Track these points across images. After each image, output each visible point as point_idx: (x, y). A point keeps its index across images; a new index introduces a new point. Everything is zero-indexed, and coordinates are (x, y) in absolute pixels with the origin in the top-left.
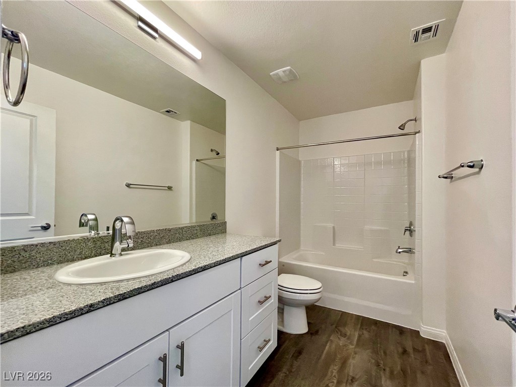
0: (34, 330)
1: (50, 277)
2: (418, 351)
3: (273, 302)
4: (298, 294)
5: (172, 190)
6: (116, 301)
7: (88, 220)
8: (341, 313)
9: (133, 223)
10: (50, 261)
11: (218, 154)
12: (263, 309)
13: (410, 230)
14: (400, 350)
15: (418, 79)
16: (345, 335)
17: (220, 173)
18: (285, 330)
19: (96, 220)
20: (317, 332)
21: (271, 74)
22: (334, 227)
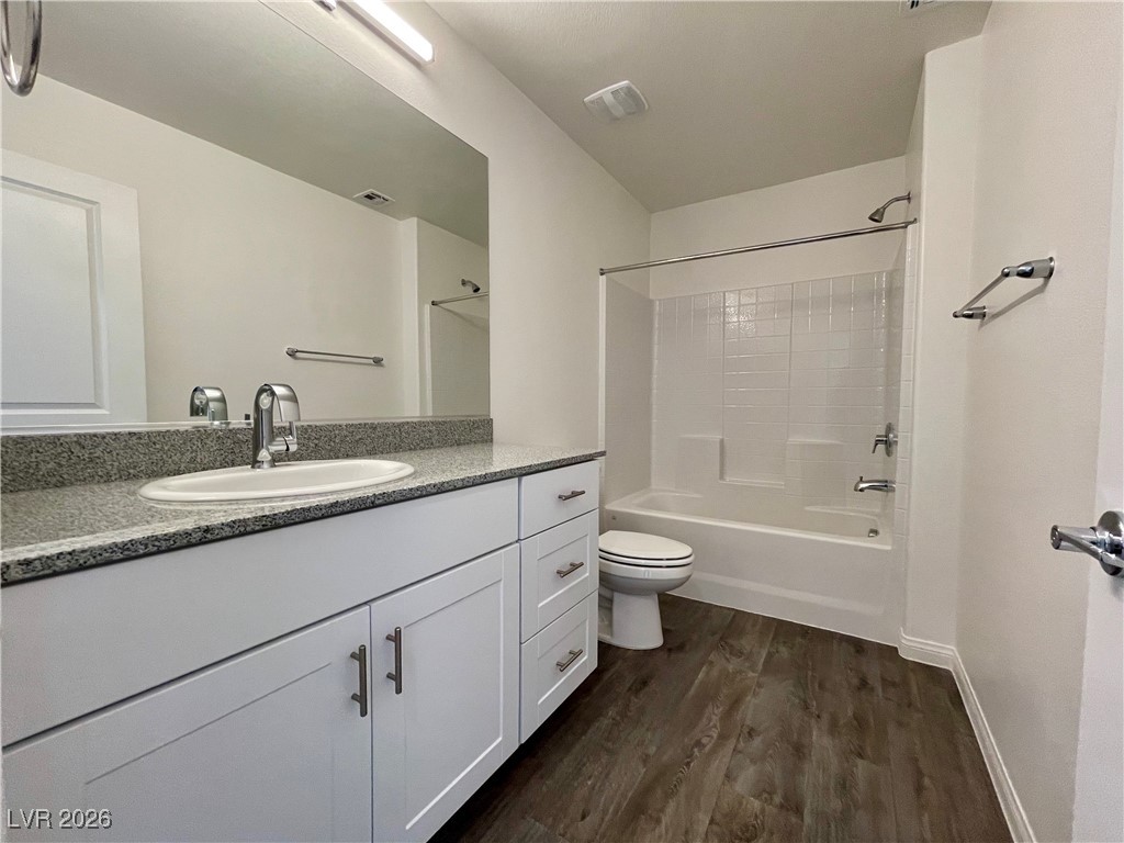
0: (92, 561)
1: (134, 493)
2: (894, 684)
3: (589, 576)
4: (643, 569)
5: (382, 366)
6: (257, 528)
7: (208, 400)
8: (733, 613)
9: (293, 399)
10: (131, 471)
11: (477, 290)
12: (567, 587)
13: (887, 443)
14: (855, 681)
15: (918, 102)
16: (740, 654)
17: (478, 330)
18: (615, 642)
19: (222, 400)
20: (681, 648)
21: (586, 100)
22: (722, 441)
